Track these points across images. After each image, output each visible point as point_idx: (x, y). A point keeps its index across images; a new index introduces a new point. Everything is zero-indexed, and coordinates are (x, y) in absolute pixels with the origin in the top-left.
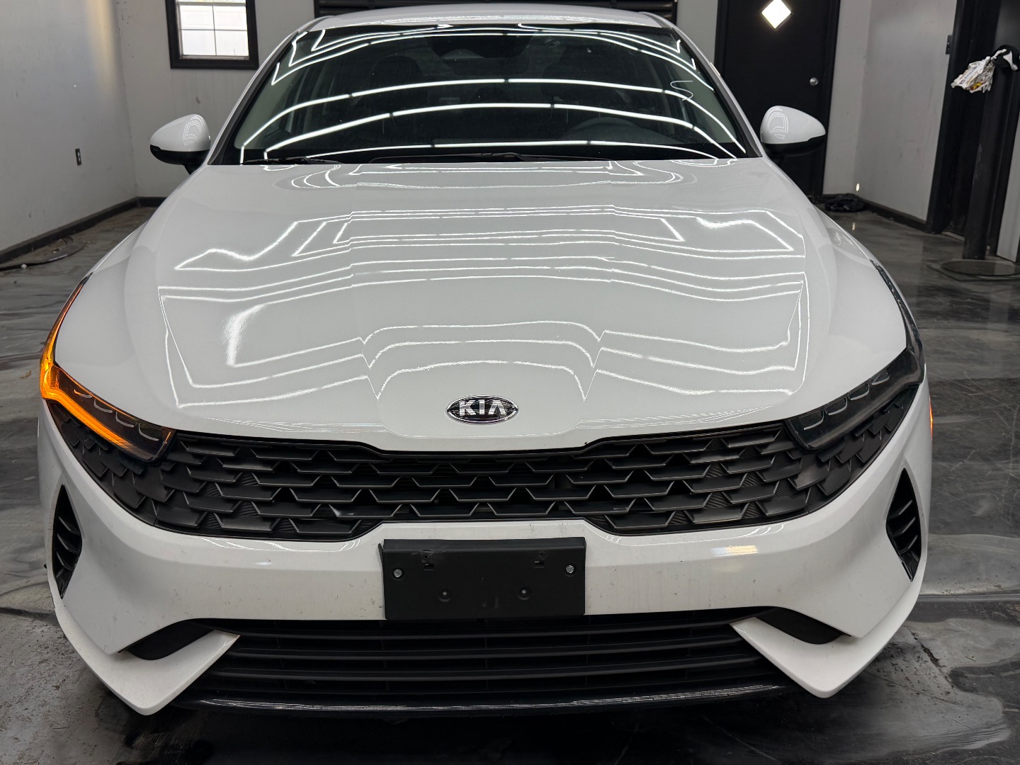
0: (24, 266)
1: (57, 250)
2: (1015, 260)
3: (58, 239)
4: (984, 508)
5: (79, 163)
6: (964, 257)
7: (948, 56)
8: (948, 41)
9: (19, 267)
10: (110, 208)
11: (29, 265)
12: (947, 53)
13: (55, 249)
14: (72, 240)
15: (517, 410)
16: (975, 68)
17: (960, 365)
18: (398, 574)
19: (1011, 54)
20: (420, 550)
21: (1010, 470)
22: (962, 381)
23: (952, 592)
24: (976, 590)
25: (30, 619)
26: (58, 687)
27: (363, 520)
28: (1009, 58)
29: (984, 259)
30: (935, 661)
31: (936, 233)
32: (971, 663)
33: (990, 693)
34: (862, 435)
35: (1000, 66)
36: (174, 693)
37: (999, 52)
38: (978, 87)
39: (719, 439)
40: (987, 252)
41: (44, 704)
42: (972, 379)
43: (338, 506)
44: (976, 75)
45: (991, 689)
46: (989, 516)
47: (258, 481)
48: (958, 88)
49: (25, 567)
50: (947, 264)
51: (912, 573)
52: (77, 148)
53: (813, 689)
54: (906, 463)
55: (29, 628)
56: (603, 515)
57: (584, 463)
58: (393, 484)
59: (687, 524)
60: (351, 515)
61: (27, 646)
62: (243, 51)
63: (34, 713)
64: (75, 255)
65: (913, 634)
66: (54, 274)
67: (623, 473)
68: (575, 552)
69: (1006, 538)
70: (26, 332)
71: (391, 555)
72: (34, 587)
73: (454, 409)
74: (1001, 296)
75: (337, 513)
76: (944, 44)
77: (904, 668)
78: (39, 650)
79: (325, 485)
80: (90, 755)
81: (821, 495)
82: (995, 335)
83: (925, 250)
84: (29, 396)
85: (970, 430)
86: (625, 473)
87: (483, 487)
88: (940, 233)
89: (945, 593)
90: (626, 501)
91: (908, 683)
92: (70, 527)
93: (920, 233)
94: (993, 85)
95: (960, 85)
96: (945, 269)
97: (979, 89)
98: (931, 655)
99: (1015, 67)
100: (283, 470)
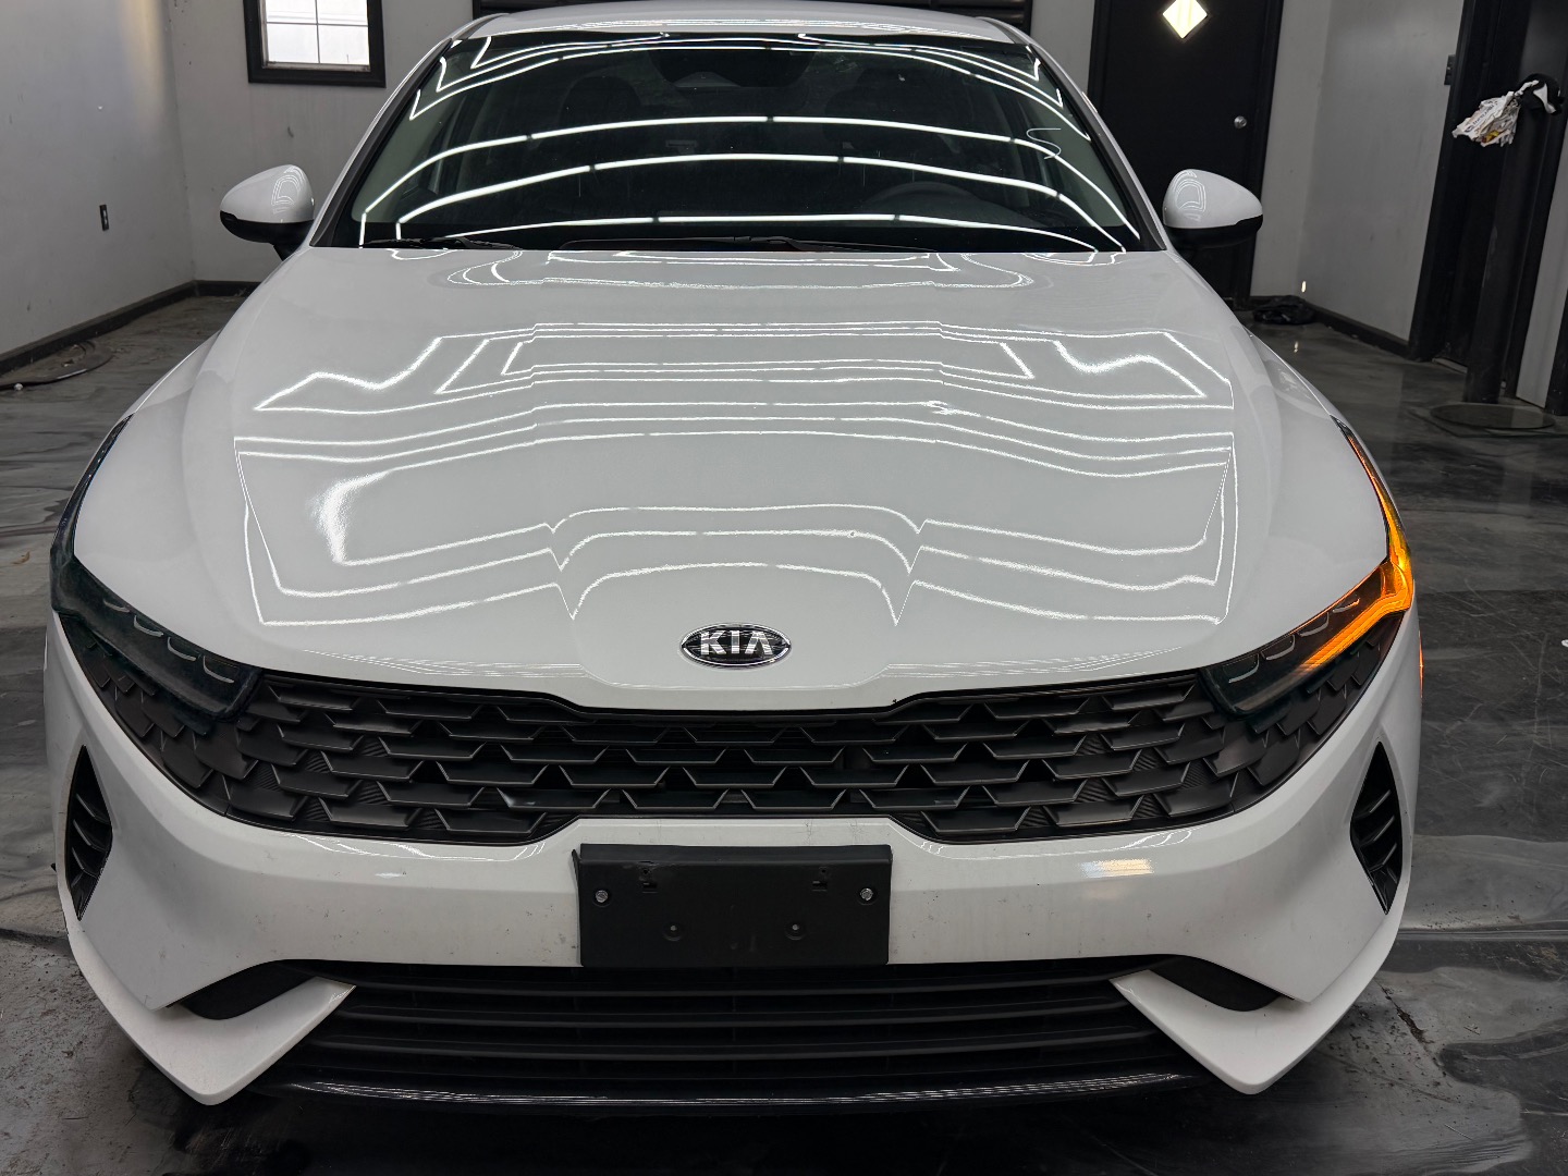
0: (19, 386)
1: (71, 362)
2: (1543, 406)
3: (72, 345)
4: (1494, 793)
5: (105, 227)
6: (1466, 400)
7: (1448, 88)
8: (1448, 65)
9: (11, 387)
10: (154, 296)
11: (25, 385)
12: (1446, 83)
13: (67, 360)
14: (93, 346)
15: (789, 647)
16: (1490, 108)
17: (1458, 568)
18: (601, 897)
19: (1545, 88)
20: (637, 862)
21: (1535, 736)
22: (1463, 595)
23: (1445, 926)
24: (1482, 923)
25: (28, 946)
26: (70, 1054)
27: (550, 812)
28: (1542, 94)
29: (1496, 402)
30: (1418, 1034)
31: (1423, 361)
32: (1473, 1039)
33: (1503, 1086)
34: (1317, 691)
35: (1528, 106)
36: (252, 1073)
37: (1526, 85)
38: (1493, 137)
39: (1099, 697)
40: (1502, 392)
41: (50, 1080)
42: (1478, 592)
43: (510, 791)
44: (1492, 119)
45: (1503, 1079)
46: (1502, 808)
47: (387, 749)
48: (1464, 138)
49: (20, 862)
50: (1440, 409)
51: (1386, 901)
52: (102, 204)
53: (1231, 1078)
54: (1383, 734)
55: (27, 960)
56: (919, 811)
57: (893, 730)
58: (596, 759)
59: (1047, 828)
60: (531, 805)
61: (23, 988)
62: (360, 57)
63: (34, 1094)
64: (98, 370)
65: (1385, 991)
66: (67, 399)
67: (951, 747)
68: (875, 867)
69: (1528, 842)
70: (20, 490)
71: (592, 868)
72: (34, 895)
73: (693, 643)
74: (1522, 461)
75: (510, 802)
76: (1442, 68)
77: (1369, 1043)
78: (41, 995)
79: (491, 757)
80: (120, 1162)
81: (1255, 785)
82: (1510, 523)
83: (1406, 386)
84: (28, 592)
85: (1473, 672)
86: (955, 746)
87: (734, 765)
88: (1429, 360)
89: (1434, 927)
90: (954, 791)
91: (1376, 1068)
92: (94, 812)
93: (1400, 360)
94: (1516, 136)
95: (1467, 134)
96: (1437, 417)
97: (1495, 141)
98: (1411, 1024)
99: (1551, 109)
100: (427, 734)
